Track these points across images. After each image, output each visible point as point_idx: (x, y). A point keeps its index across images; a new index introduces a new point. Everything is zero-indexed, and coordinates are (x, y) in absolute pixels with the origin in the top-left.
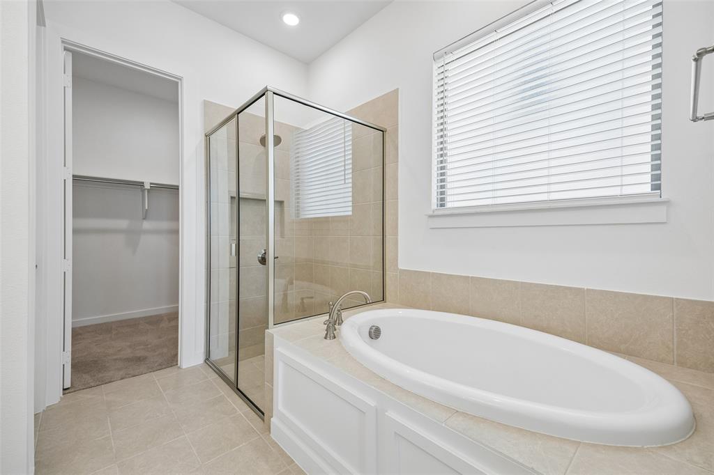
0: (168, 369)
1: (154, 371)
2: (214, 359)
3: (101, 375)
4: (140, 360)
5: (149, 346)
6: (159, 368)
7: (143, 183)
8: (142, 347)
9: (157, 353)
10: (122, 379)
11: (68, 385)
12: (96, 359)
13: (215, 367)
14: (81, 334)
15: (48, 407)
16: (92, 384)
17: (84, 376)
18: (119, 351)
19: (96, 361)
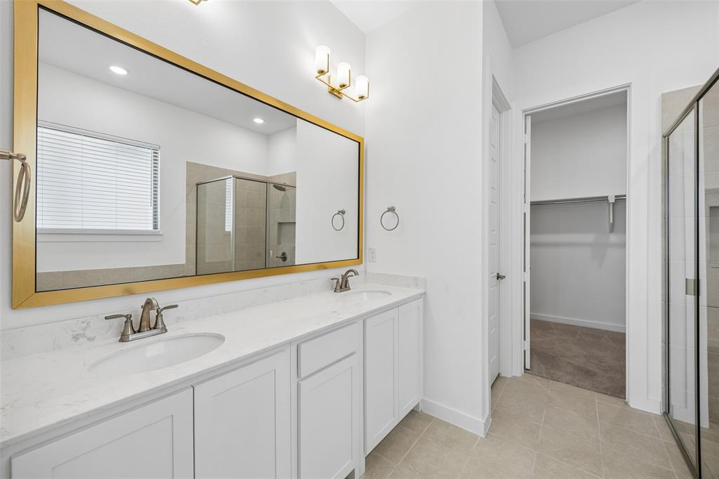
0: (613, 399)
1: (597, 392)
2: (674, 418)
3: (552, 371)
4: (588, 373)
5: (603, 364)
6: (604, 391)
7: (607, 197)
8: (596, 361)
9: (608, 375)
10: (567, 383)
11: (528, 367)
12: (554, 355)
13: (673, 426)
14: (552, 329)
15: (514, 376)
16: (544, 375)
17: (542, 366)
18: (575, 356)
19: (554, 357)
